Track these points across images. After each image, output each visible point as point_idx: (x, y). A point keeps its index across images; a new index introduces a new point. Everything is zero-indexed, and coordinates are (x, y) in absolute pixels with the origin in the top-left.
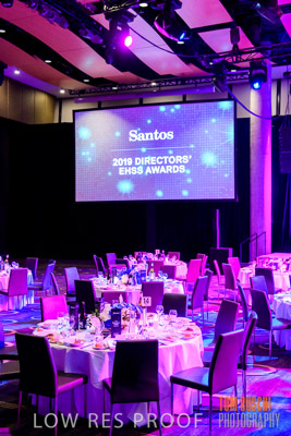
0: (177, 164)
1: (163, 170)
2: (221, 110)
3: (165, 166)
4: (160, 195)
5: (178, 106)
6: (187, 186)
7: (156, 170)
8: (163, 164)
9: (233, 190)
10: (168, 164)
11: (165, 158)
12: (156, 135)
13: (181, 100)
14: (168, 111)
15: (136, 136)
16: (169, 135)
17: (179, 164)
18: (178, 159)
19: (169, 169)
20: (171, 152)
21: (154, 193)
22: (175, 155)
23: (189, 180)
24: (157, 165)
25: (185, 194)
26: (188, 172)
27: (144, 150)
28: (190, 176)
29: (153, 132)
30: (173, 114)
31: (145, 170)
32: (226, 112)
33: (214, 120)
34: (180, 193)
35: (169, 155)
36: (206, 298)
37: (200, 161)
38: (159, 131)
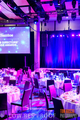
0: (14, 44)
1: (10, 45)
2: (26, 29)
3: (11, 44)
4: (9, 52)
5: (14, 28)
6: (17, 50)
7: (8, 45)
8: (10, 44)
9: (29, 51)
10: (12, 43)
11: (11, 42)
12: (8, 35)
13: (15, 26)
14: (11, 29)
16: (12, 35)
17: (15, 44)
18: (14, 42)
19: (12, 45)
20: (12, 40)
21: (8, 52)
22: (13, 41)
23: (18, 48)
24: (9, 44)
25: (16, 52)
26: (17, 46)
27: (5, 39)
29: (7, 34)
30: (13, 30)
31: (5, 45)
32: (28, 30)
33: (24, 32)
34: (15, 52)
35: (12, 41)
36: (22, 81)
37: (21, 43)
38: (9, 34)
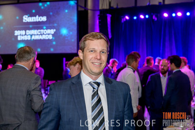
0: (47, 34)
1: (41, 37)
2: (70, 6)
4: (39, 51)
6: (53, 46)
7: (37, 37)
8: (41, 34)
9: (76, 48)
10: (43, 34)
11: (42, 31)
12: (37, 19)
14: (43, 6)
15: (27, 19)
16: (44, 19)
17: (49, 34)
18: (49, 31)
19: (44, 37)
20: (45, 28)
21: (36, 50)
22: (47, 29)
23: (54, 43)
24: (38, 35)
25: (52, 50)
27: (31, 26)
28: (55, 40)
29: (36, 16)
30: (46, 8)
31: (31, 37)
32: (73, 7)
33: (66, 11)
34: (50, 50)
35: (44, 29)
37: (60, 32)
38: (39, 16)
